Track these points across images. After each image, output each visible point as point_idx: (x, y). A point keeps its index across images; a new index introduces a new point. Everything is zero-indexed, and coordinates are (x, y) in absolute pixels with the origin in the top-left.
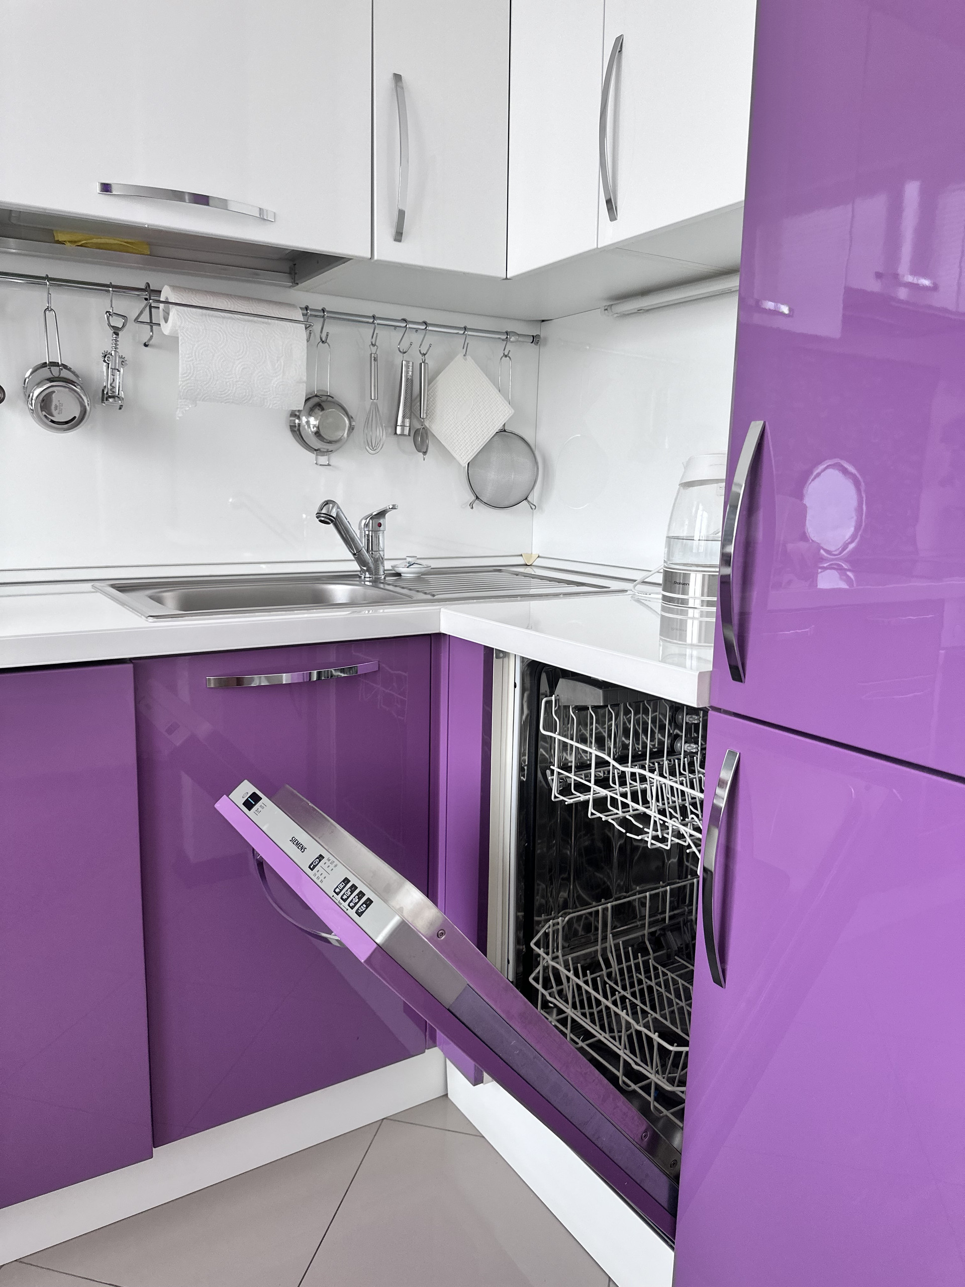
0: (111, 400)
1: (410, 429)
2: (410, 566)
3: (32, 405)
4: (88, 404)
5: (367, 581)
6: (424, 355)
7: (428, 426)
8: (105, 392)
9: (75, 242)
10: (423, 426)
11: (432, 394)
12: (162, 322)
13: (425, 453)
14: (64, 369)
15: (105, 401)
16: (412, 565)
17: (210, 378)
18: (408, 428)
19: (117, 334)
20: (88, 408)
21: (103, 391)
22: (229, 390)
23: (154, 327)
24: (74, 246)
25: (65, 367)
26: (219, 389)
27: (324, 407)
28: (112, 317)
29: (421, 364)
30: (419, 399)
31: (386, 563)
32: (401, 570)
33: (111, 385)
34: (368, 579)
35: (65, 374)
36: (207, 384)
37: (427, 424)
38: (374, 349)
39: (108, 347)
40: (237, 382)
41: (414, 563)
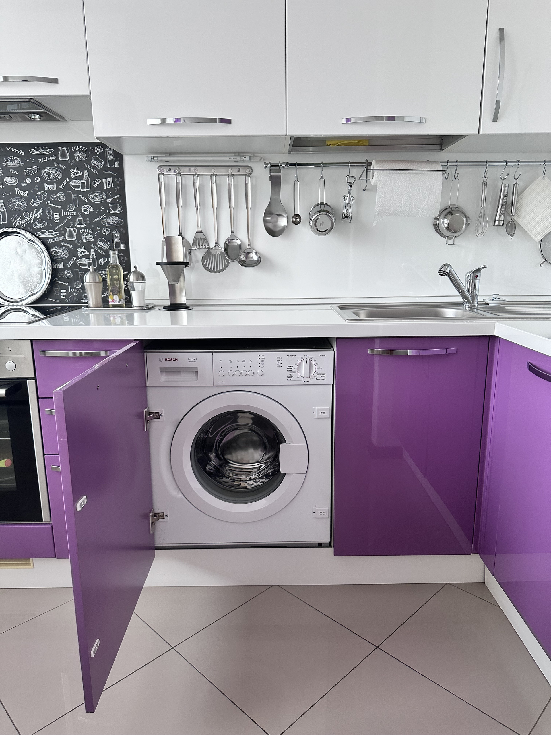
0: (346, 219)
1: (503, 222)
2: (494, 299)
3: (311, 224)
4: (335, 221)
5: (467, 307)
6: (517, 179)
7: (516, 220)
8: (343, 215)
9: (335, 144)
10: (512, 220)
11: (520, 201)
12: (371, 178)
13: (512, 235)
14: (326, 206)
15: (343, 219)
16: (495, 299)
17: (391, 205)
18: (502, 222)
19: (351, 186)
20: (334, 223)
21: (343, 214)
22: (400, 210)
23: (368, 181)
24: (334, 146)
25: (327, 204)
26: (395, 209)
27: (453, 214)
28: (349, 178)
29: (514, 184)
30: (511, 205)
31: (479, 297)
32: (488, 302)
33: (346, 211)
34: (468, 306)
35: (327, 208)
36: (389, 207)
37: (515, 218)
38: (485, 179)
39: (347, 193)
40: (404, 205)
41: (497, 298)
